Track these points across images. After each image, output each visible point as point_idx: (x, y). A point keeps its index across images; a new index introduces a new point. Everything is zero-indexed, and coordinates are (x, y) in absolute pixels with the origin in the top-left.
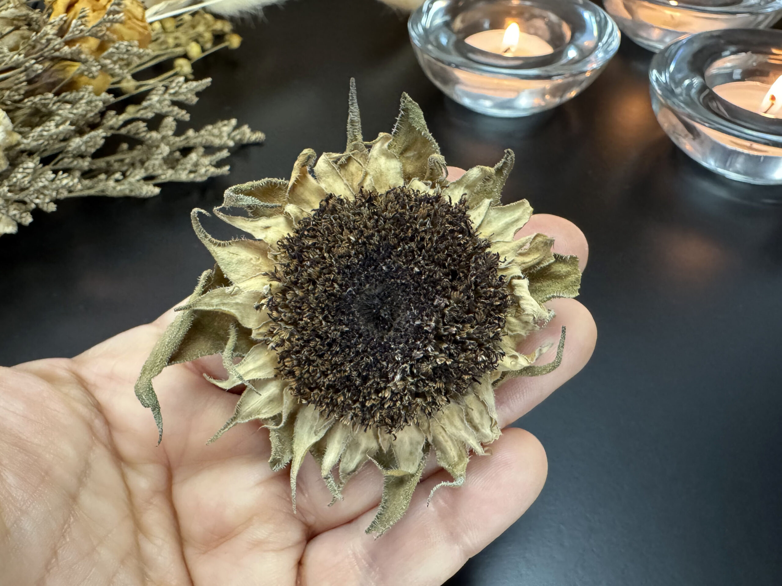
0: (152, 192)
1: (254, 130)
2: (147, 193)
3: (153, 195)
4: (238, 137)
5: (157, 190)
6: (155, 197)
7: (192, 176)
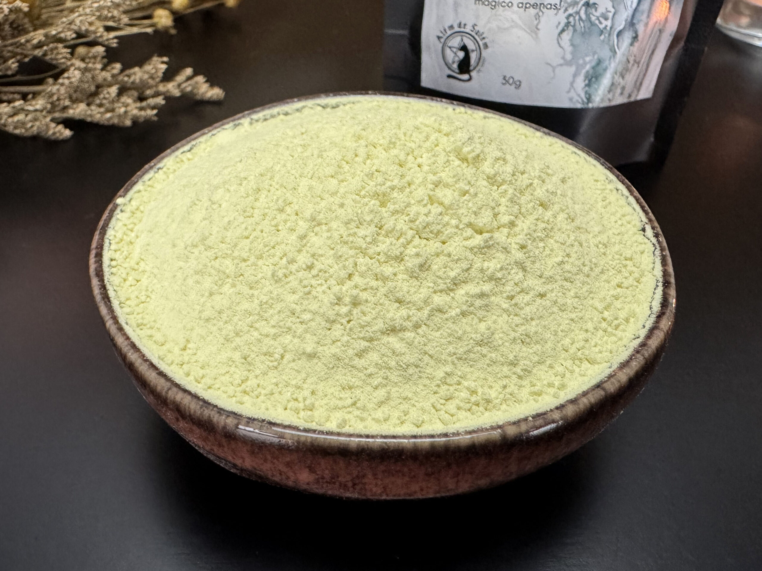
0: (61, 134)
1: (212, 85)
2: (54, 133)
3: (61, 138)
4: (189, 89)
5: (67, 133)
6: (65, 141)
7: (108, 115)
